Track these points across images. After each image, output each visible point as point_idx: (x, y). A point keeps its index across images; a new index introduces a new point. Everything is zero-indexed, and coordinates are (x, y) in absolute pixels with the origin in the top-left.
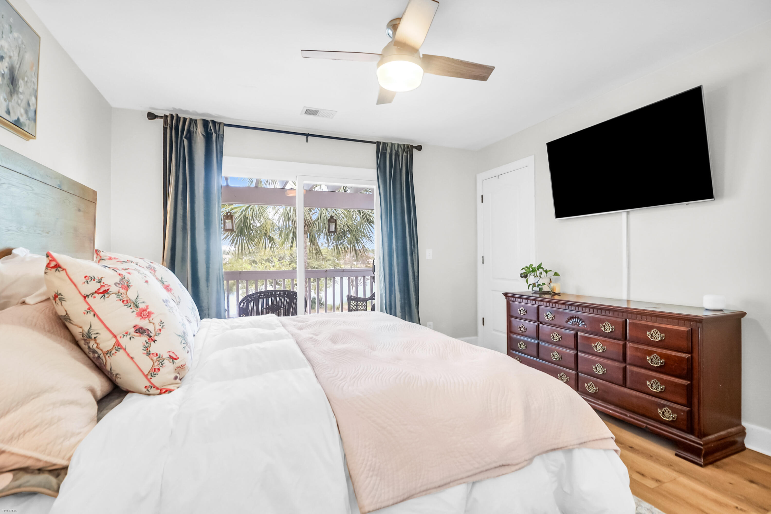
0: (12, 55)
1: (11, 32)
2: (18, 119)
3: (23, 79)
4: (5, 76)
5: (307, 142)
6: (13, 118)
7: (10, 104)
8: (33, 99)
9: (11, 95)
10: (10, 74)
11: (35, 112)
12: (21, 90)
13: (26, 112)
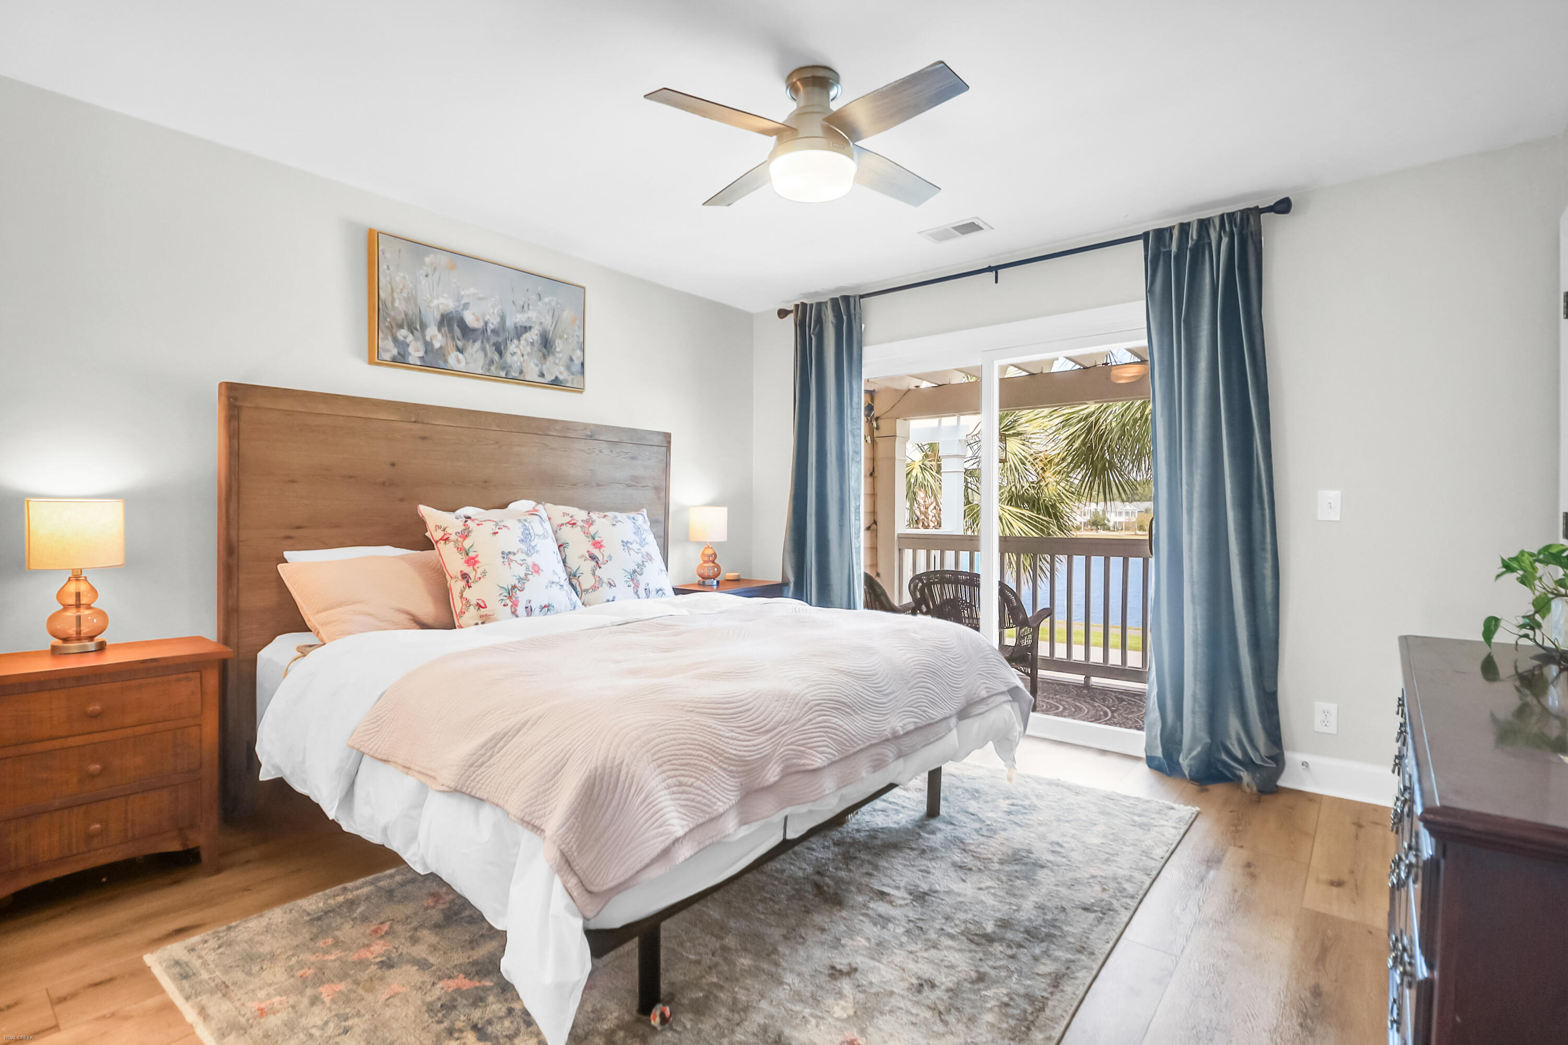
0: (543, 320)
1: (540, 299)
2: (557, 378)
3: (561, 338)
4: (535, 344)
5: (996, 282)
6: (549, 378)
7: (544, 367)
8: (579, 353)
9: (545, 358)
10: (542, 340)
11: (583, 364)
12: (558, 349)
13: (568, 368)
